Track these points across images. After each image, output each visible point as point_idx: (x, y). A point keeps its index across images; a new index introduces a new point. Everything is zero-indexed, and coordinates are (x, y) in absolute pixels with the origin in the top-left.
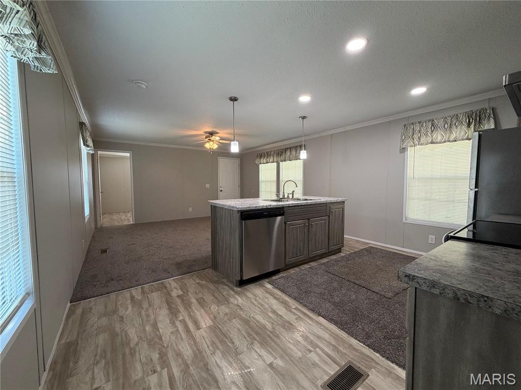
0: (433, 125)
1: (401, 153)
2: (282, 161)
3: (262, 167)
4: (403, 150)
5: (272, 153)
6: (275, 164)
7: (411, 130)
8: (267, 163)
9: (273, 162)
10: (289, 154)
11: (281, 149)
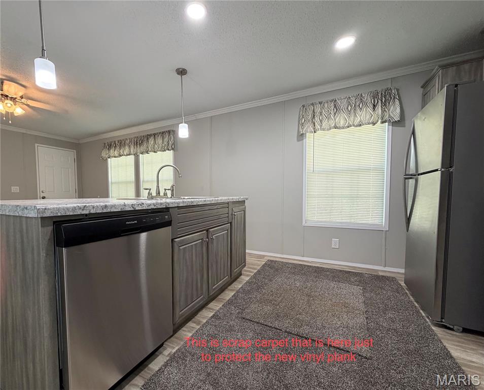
0: (335, 106)
1: (298, 140)
2: (142, 153)
3: (112, 162)
4: (301, 137)
5: (128, 142)
6: (132, 158)
7: (311, 112)
8: (120, 156)
9: (129, 155)
10: (152, 142)
11: (141, 136)
